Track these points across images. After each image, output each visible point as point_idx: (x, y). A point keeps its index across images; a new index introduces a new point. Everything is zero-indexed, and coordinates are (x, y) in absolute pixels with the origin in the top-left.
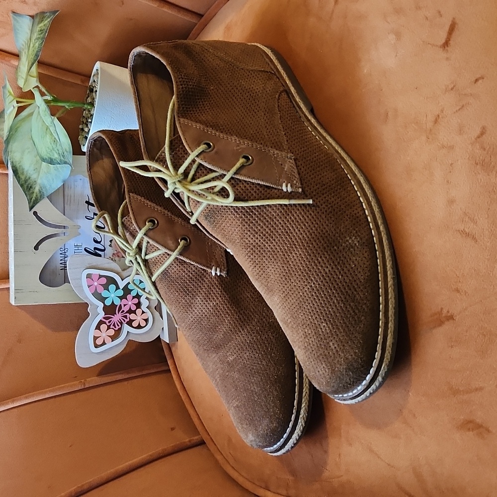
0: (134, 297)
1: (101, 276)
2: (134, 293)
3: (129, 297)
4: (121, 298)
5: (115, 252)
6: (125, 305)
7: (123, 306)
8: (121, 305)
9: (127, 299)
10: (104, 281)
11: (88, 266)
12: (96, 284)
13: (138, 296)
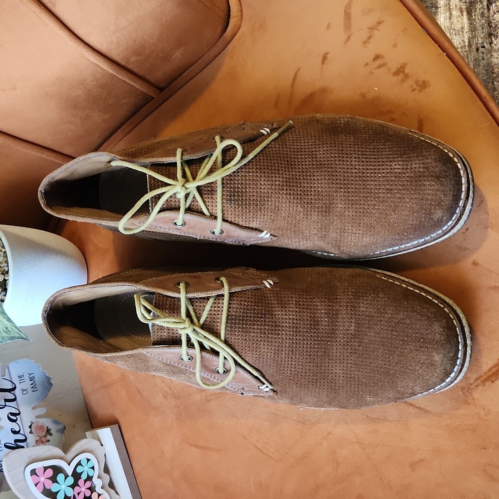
0: (85, 481)
1: (46, 468)
2: (84, 477)
3: (81, 482)
4: (73, 486)
5: (38, 438)
6: (79, 494)
7: (76, 495)
8: (74, 495)
9: (79, 486)
10: (50, 472)
11: (28, 461)
12: (42, 479)
13: (90, 478)
